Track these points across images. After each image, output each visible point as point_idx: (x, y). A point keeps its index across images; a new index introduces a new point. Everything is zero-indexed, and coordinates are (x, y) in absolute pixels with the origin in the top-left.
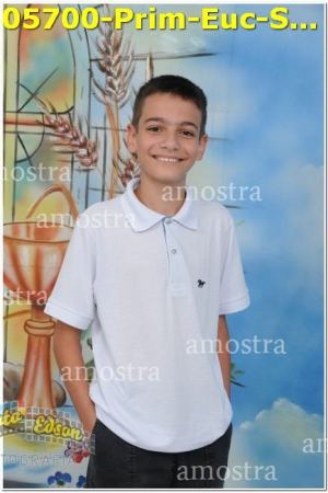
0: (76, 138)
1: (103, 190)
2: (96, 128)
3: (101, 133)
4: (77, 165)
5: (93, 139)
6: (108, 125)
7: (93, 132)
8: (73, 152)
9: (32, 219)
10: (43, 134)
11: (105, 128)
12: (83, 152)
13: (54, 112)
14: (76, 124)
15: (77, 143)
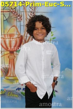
0: (17, 14)
1: (24, 26)
2: (22, 12)
3: (23, 13)
4: (18, 20)
5: (21, 14)
6: (24, 11)
7: (21, 13)
8: (17, 18)
9: (8, 33)
10: (10, 14)
11: (23, 12)
12: (19, 17)
13: (12, 9)
14: (17, 11)
15: (17, 15)
